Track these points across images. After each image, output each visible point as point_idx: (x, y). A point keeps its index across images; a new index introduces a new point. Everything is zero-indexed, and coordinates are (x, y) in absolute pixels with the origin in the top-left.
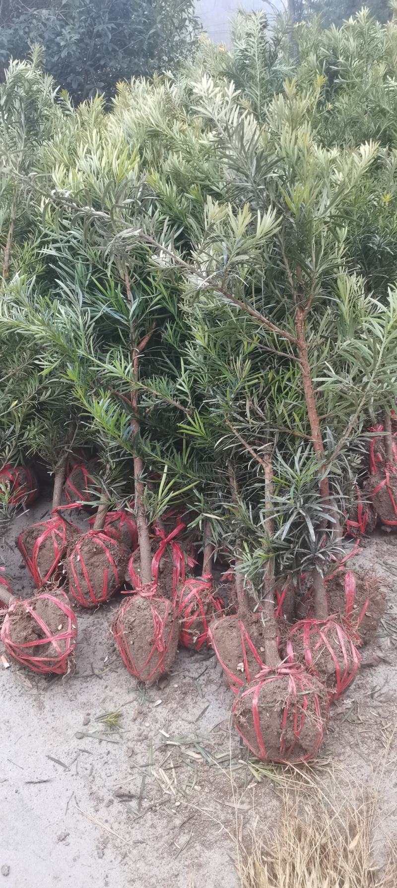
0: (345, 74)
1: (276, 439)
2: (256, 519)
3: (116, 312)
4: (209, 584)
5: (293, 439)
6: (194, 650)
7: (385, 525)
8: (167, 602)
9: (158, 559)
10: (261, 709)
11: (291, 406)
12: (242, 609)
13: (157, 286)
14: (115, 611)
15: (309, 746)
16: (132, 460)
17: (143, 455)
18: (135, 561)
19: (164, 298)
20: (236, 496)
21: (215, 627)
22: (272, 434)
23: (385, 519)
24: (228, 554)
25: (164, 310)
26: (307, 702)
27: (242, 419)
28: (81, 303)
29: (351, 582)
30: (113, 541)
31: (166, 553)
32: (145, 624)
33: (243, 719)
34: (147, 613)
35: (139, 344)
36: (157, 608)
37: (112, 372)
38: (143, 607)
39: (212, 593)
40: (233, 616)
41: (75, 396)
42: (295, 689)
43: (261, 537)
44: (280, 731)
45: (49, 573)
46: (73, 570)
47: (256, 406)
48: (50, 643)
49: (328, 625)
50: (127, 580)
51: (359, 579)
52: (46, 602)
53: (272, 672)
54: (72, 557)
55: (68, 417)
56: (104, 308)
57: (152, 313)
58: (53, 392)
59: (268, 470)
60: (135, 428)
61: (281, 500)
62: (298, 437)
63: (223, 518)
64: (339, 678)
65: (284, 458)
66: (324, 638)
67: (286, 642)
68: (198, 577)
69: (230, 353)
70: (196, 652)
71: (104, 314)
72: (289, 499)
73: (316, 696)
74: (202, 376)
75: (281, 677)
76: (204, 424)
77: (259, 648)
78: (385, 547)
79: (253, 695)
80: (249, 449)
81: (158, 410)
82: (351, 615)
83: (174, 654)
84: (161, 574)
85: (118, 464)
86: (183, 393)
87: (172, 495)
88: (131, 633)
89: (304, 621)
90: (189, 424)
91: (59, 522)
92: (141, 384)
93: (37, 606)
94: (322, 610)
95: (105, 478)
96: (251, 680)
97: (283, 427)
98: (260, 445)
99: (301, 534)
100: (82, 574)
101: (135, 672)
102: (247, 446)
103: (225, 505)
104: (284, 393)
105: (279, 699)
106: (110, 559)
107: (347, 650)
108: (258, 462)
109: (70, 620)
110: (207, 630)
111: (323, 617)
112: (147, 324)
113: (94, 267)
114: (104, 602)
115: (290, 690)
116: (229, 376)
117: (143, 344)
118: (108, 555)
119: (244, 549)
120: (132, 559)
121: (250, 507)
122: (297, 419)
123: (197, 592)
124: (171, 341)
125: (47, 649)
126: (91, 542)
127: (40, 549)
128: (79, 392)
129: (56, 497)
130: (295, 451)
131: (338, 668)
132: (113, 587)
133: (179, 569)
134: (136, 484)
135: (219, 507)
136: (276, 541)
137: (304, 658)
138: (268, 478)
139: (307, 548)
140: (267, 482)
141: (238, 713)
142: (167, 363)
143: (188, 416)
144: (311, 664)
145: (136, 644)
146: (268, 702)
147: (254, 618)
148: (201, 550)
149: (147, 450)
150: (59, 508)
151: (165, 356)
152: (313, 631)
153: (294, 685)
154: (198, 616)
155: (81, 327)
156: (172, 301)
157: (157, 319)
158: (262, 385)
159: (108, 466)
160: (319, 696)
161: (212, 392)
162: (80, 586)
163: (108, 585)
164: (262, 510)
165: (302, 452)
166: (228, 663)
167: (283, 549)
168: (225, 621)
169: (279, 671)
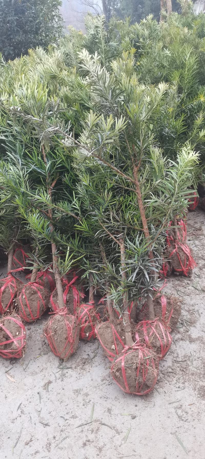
0: (143, 48)
1: (126, 231)
2: (117, 272)
3: (39, 168)
4: (93, 306)
5: (134, 231)
6: (87, 340)
7: (176, 271)
8: (73, 317)
9: (66, 295)
10: (126, 368)
11: (132, 215)
12: (111, 318)
13: (59, 154)
14: (46, 323)
15: (151, 384)
16: (51, 245)
17: (57, 242)
18: (54, 297)
19: (63, 161)
20: (105, 260)
21: (99, 328)
22: (124, 229)
23: (176, 269)
24: (102, 290)
25: (63, 167)
26: (148, 362)
27: (108, 221)
28: (20, 164)
29: (164, 301)
30: (41, 287)
31: (70, 292)
32: (62, 329)
33: (118, 374)
34: (63, 323)
35: (51, 184)
36: (68, 320)
37: (39, 200)
38: (61, 320)
39: (95, 310)
40: (107, 322)
41: (19, 212)
42: (142, 356)
43: (121, 281)
44: (136, 378)
45: (8, 306)
46: (21, 303)
47: (115, 215)
48: (13, 342)
49: (155, 323)
50: (50, 306)
51: (168, 299)
52: (9, 321)
53: (130, 349)
54: (20, 296)
55: (15, 224)
56: (33, 167)
57: (57, 168)
58: (6, 211)
59: (122, 247)
60: (51, 228)
61: (130, 261)
62: (137, 229)
63: (99, 272)
64: (162, 349)
65: (130, 240)
66: (154, 330)
67: (135, 333)
68: (87, 303)
69: (101, 188)
70: (88, 341)
71: (33, 169)
72: (135, 261)
73: (153, 359)
74: (86, 200)
75: (135, 350)
76: (88, 224)
77: (122, 337)
78: (177, 282)
79: (121, 361)
80: (112, 236)
81: (63, 218)
82: (166, 317)
83: (78, 343)
84: (67, 302)
85: (43, 247)
86: (75, 209)
87: (73, 261)
88: (56, 334)
89: (143, 322)
90: (81, 225)
91: (12, 279)
92: (54, 205)
93: (5, 323)
94: (152, 316)
95: (36, 254)
96: (119, 354)
97: (129, 225)
98: (118, 234)
99: (140, 278)
100: (26, 305)
101: (58, 354)
102: (111, 235)
103: (100, 265)
104: (128, 208)
105: (135, 362)
106: (41, 296)
107: (165, 335)
108: (116, 243)
109: (22, 329)
110: (94, 330)
111: (153, 319)
112: (55, 174)
113: (26, 145)
114: (38, 319)
115: (140, 357)
116: (100, 200)
117: (53, 184)
118: (39, 294)
119: (111, 287)
120: (52, 296)
121: (114, 266)
122: (136, 220)
123: (88, 310)
124: (68, 182)
125: (11, 346)
126: (30, 288)
127: (3, 293)
128: (22, 211)
129: (9, 265)
130: (136, 237)
131: (162, 344)
132: (43, 311)
133: (77, 299)
134: (53, 256)
135: (96, 267)
136: (129, 282)
137: (145, 340)
138: (122, 251)
139: (144, 285)
140: (122, 253)
141: (114, 371)
142: (65, 194)
143: (80, 221)
144: (148, 343)
145: (58, 339)
146: (129, 364)
147: (118, 322)
148: (88, 289)
149: (59, 239)
150: (11, 271)
151: (65, 191)
152: (148, 326)
153: (142, 354)
154: (89, 323)
155: (22, 177)
156: (68, 162)
157: (59, 171)
158: (117, 204)
159: (37, 248)
160: (154, 359)
161: (91, 209)
162: (25, 311)
163: (40, 310)
164: (121, 267)
165: (139, 237)
166: (106, 346)
167: (132, 286)
168: (103, 324)
169: (133, 348)
